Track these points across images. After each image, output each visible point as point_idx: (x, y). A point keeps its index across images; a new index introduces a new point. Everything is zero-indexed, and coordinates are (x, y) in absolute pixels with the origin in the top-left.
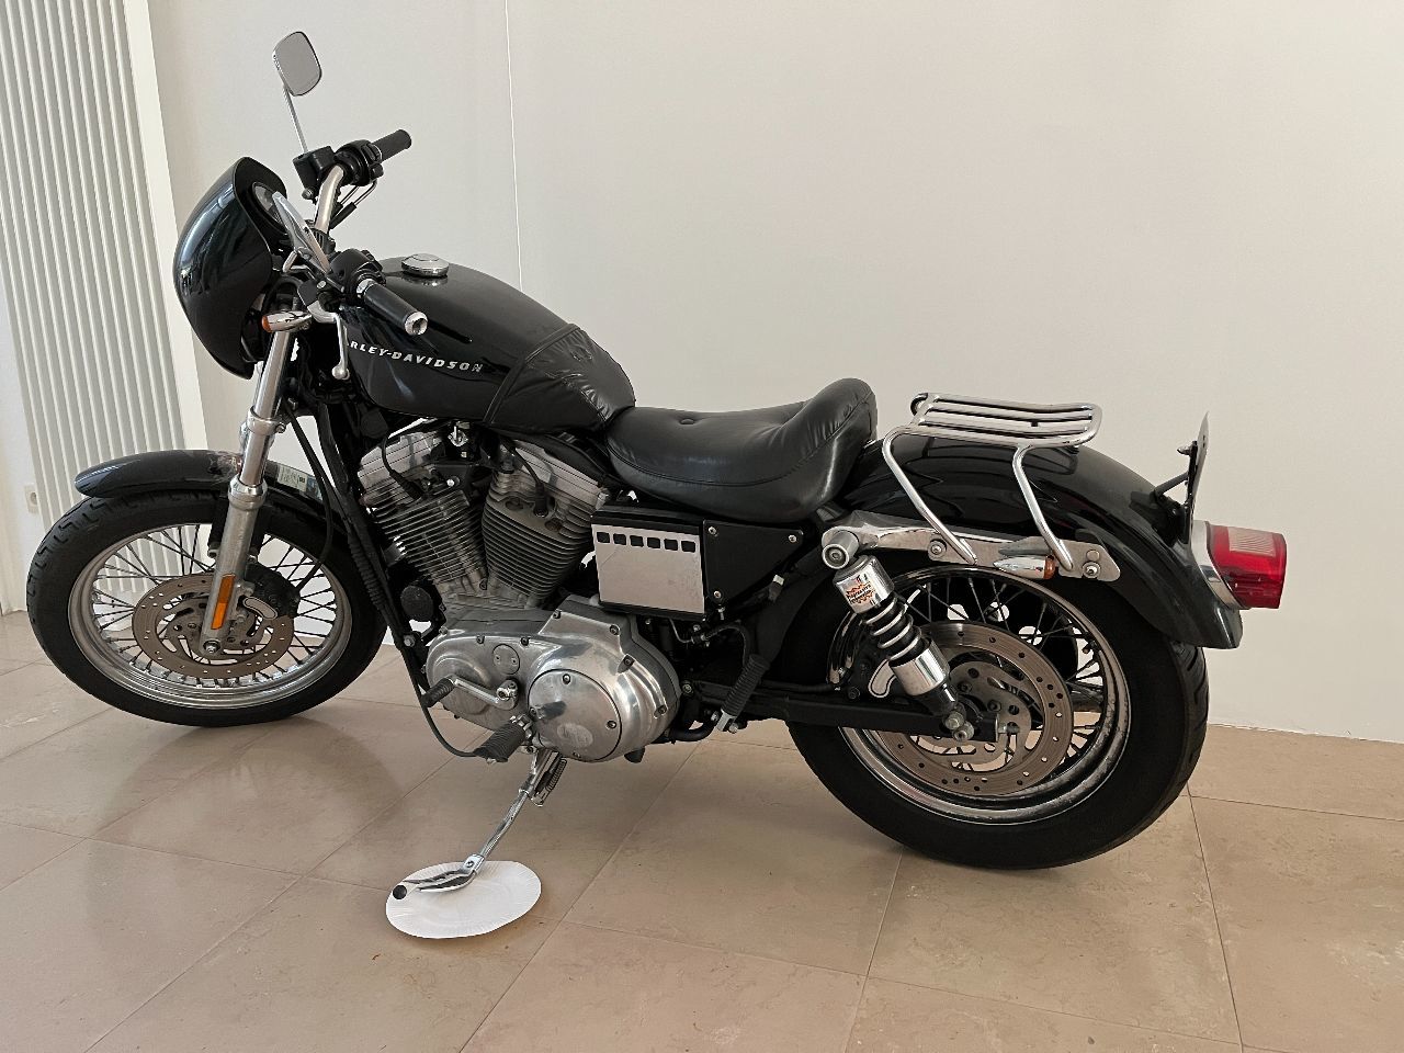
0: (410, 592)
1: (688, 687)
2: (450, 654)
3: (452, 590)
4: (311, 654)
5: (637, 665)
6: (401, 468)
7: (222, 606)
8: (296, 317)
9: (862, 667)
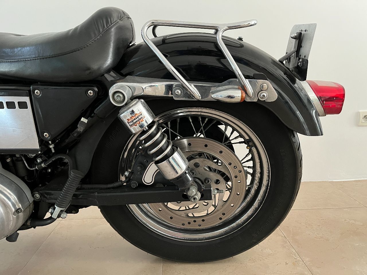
1: (38, 196)
9: (138, 169)
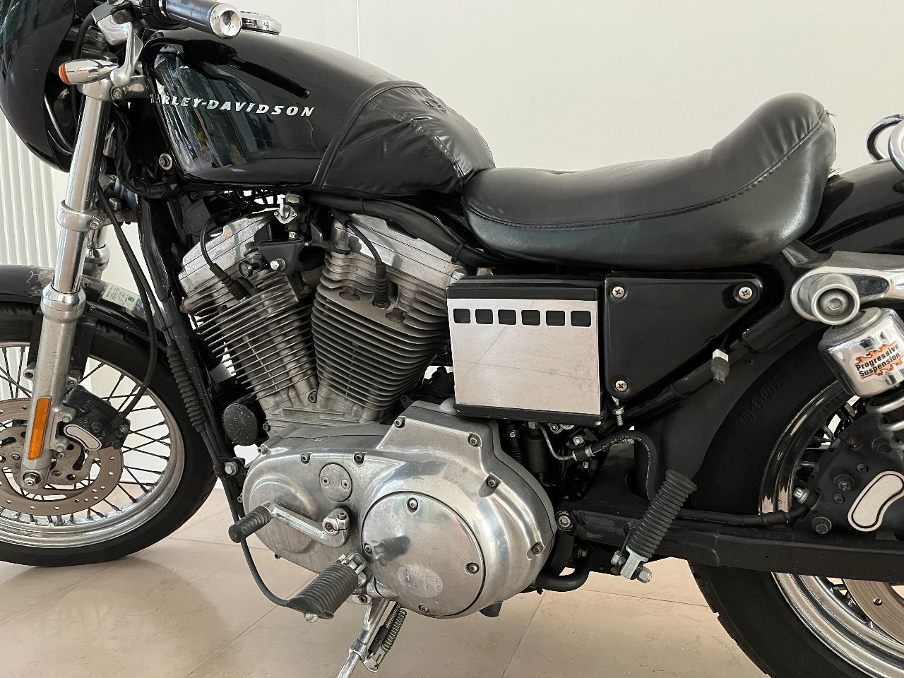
0: (233, 411)
1: (565, 520)
2: (270, 477)
3: (277, 405)
4: (147, 491)
5: (503, 487)
6: (225, 263)
7: (39, 432)
8: (101, 66)
9: (842, 486)
